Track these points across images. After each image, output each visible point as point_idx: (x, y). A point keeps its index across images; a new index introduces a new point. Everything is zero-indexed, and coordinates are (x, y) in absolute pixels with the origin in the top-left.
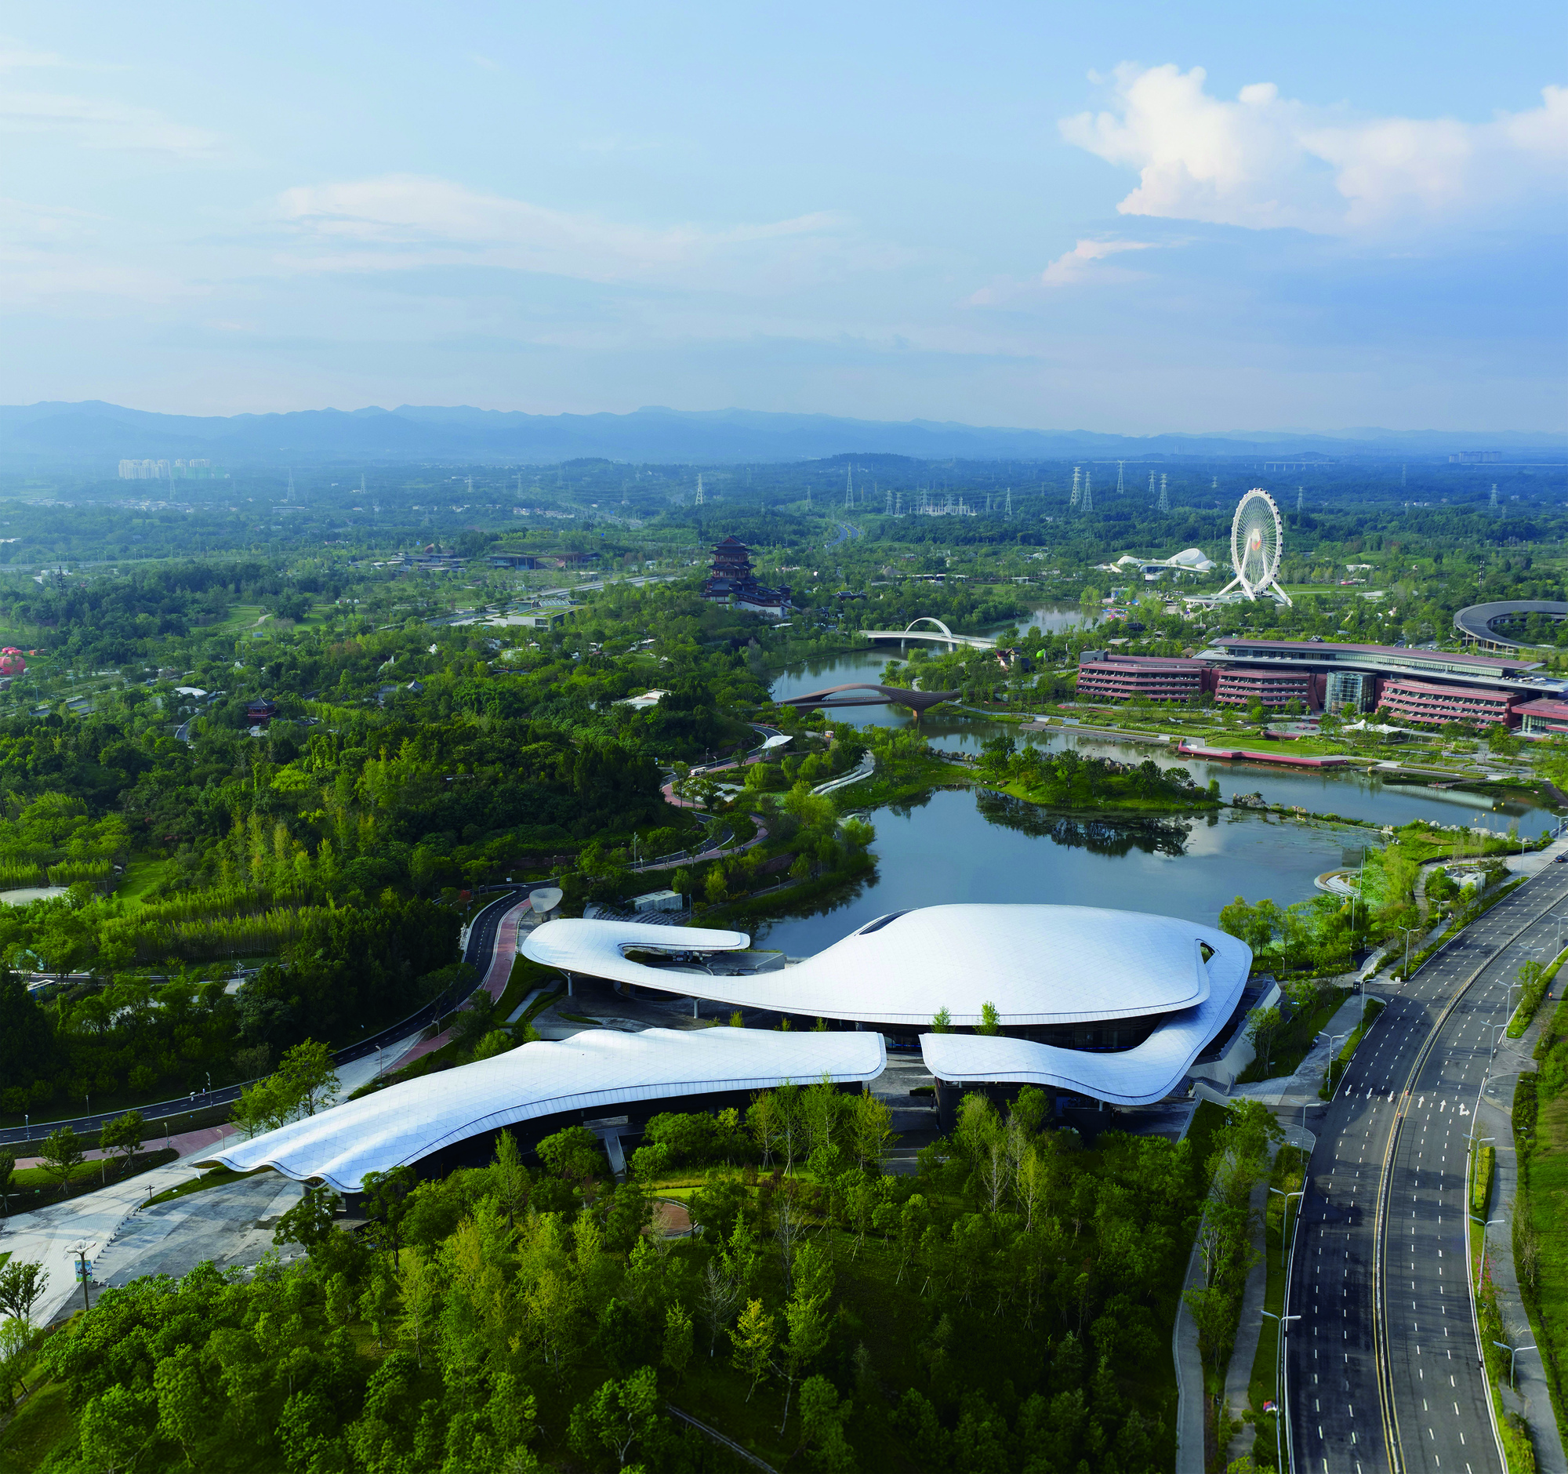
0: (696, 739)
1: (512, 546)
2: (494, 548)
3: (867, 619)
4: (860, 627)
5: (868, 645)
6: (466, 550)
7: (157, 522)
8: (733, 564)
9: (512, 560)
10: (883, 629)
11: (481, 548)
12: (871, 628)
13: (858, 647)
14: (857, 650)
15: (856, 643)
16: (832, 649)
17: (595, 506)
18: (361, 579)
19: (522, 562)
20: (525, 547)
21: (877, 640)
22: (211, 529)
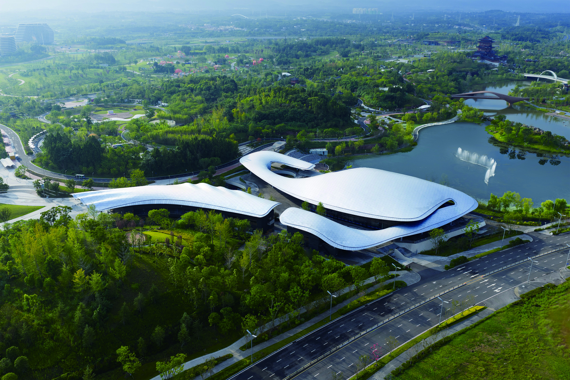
0: (396, 103)
1: (432, 38)
2: (426, 38)
3: (528, 69)
4: (525, 72)
5: (524, 79)
6: (418, 38)
7: (343, 26)
8: (485, 46)
9: (430, 42)
10: (533, 73)
11: (422, 38)
12: (529, 73)
13: (519, 79)
14: (518, 80)
15: (519, 77)
16: (508, 79)
17: (484, 26)
18: (380, 46)
19: (433, 43)
20: (436, 38)
21: (528, 77)
22: (356, 29)
